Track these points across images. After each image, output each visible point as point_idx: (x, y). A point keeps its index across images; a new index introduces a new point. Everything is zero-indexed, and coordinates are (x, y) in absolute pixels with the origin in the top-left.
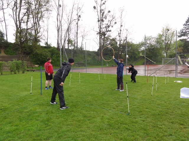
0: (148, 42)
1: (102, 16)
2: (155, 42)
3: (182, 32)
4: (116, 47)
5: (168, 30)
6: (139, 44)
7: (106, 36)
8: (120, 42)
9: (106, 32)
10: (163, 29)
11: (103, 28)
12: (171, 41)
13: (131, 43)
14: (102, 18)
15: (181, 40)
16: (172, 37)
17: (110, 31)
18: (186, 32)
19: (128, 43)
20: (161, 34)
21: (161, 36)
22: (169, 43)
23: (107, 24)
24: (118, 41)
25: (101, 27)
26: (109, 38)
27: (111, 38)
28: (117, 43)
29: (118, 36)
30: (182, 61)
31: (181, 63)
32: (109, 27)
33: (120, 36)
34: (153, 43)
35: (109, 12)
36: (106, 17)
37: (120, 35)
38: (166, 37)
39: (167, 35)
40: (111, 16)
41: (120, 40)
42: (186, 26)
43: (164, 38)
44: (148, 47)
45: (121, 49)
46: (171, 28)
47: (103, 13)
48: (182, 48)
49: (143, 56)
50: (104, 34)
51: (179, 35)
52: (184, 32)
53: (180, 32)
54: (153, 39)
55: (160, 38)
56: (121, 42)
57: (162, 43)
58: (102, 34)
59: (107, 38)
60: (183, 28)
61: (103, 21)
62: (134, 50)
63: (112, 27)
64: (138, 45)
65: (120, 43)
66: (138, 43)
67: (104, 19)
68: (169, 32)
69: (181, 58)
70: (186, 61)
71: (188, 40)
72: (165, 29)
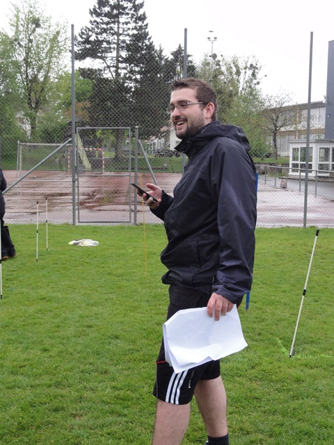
3: (87, 41)
10: (17, 16)
12: (48, 72)
16: (50, 54)
18: (99, 42)
20: (11, 34)
21: (8, 44)
22: (41, 77)
30: (89, 155)
31: (86, 163)
38: (28, 50)
39: (30, 41)
42: (98, 20)
43: (19, 56)
46: (46, 14)
51: (76, 49)
52: (92, 39)
55: (5, 54)
57: (13, 77)
60: (90, 26)
68: (38, 30)
69: (86, 144)
70: (100, 156)
71: (108, 75)
72: (22, 16)
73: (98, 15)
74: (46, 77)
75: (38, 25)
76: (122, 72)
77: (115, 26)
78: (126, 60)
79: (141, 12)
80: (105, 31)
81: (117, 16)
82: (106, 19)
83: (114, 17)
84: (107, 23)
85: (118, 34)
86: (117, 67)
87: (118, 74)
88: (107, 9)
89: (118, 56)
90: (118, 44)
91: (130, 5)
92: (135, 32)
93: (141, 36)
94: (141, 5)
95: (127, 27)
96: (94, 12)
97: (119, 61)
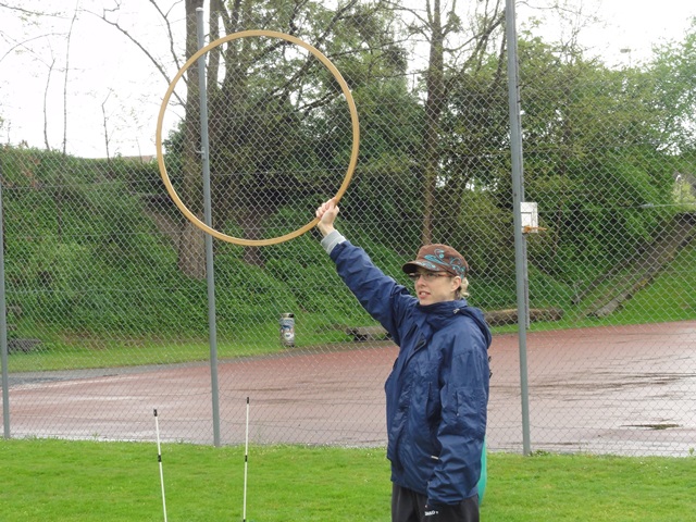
6: (661, 72)
8: (438, 38)
13: (565, 59)
19: (527, 55)
24: (413, 29)
28: (396, 59)
41: (435, 26)
45: (446, 128)
64: (642, 82)
65: (436, 58)
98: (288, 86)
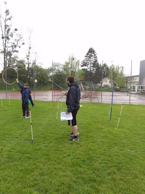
0: (57, 68)
1: (8, 32)
2: (63, 69)
3: (84, 63)
4: (24, 70)
5: (73, 59)
7: (12, 57)
8: (28, 65)
9: (12, 52)
10: (69, 58)
11: (9, 47)
12: (76, 69)
13: (40, 67)
14: (7, 35)
15: (83, 69)
16: (76, 66)
17: (17, 52)
18: (86, 63)
19: (37, 67)
20: (68, 62)
21: (67, 64)
22: (74, 70)
23: (14, 43)
24: (26, 63)
25: (6, 45)
26: (16, 59)
27: (19, 60)
28: (25, 66)
29: (26, 59)
30: (84, 87)
31: (83, 89)
32: (15, 46)
33: (28, 59)
34: (61, 70)
35: (16, 30)
36: (12, 35)
37: (28, 57)
38: (72, 65)
39: (72, 63)
40: (18, 35)
41: (28, 63)
42: (86, 58)
43: (70, 66)
44: (56, 73)
45: (29, 73)
46: (75, 57)
47: (9, 30)
48: (84, 76)
49: (51, 81)
50: (10, 54)
51: (81, 64)
52: (85, 62)
53: (82, 62)
54: (61, 66)
55: (67, 66)
56: (30, 65)
57: (68, 71)
58: (7, 54)
59: (14, 60)
60: (85, 59)
61: (8, 38)
62: (43, 75)
63: (20, 47)
64: (47, 70)
66: (47, 68)
67: (10, 37)
68: (74, 61)
69: (83, 85)
70: (86, 88)
71: (88, 70)
72: (71, 58)
73: (87, 57)
74: (75, 70)
75: (74, 60)
76: (91, 69)
77: (90, 59)
78: (92, 67)
79: (96, 56)
80: (88, 60)
81: (91, 57)
82: (88, 58)
83: (90, 57)
84: (89, 59)
85: (91, 61)
86: (90, 68)
87: (91, 70)
88: (88, 56)
89: (91, 66)
90: (91, 63)
91: (93, 55)
92: (95, 60)
93: (96, 61)
94: (96, 54)
95: (93, 59)
96: (86, 56)
97: (91, 67)
98: (14, 67)
